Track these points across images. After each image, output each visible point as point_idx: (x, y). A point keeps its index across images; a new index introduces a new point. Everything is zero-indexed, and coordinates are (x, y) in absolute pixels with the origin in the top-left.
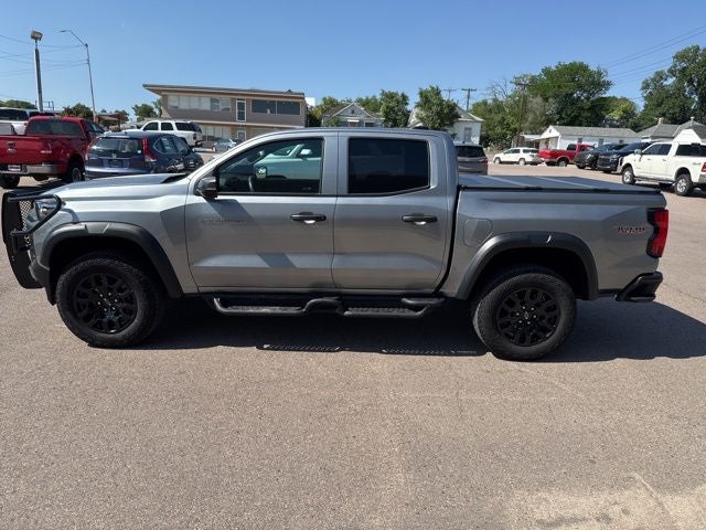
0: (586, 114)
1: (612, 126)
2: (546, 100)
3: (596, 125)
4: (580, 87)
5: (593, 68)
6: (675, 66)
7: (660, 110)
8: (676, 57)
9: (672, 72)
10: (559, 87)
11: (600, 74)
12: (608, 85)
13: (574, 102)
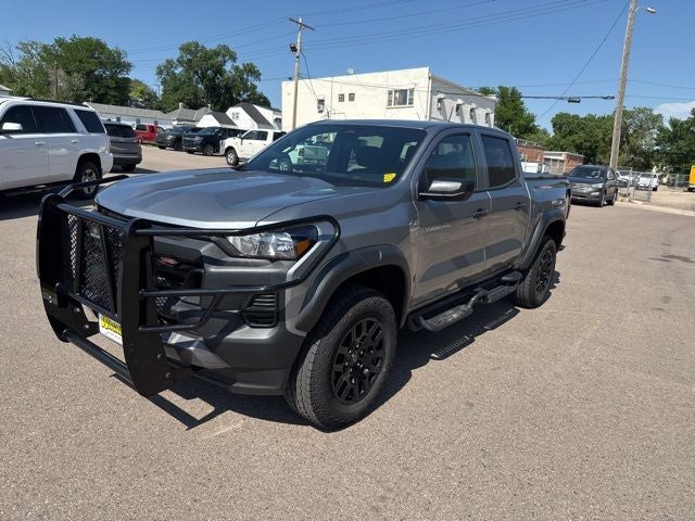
0: (113, 93)
1: (138, 106)
2: (69, 73)
3: (122, 105)
4: (102, 65)
5: (111, 47)
6: (182, 57)
7: (178, 95)
8: (182, 49)
9: (180, 62)
10: (81, 61)
11: (119, 54)
12: (128, 66)
13: (99, 79)
